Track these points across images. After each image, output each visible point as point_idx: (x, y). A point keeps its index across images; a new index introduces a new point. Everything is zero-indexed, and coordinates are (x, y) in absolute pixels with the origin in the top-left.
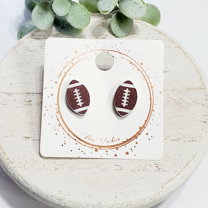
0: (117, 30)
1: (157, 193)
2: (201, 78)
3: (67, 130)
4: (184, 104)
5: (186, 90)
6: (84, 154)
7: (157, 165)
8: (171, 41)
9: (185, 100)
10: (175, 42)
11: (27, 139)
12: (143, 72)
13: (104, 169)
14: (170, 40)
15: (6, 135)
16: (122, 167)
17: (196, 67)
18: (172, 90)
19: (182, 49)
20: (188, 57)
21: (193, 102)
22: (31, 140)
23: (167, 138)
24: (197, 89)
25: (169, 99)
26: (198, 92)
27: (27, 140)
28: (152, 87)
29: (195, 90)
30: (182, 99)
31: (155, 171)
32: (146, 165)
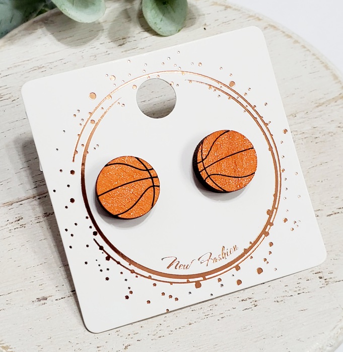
0: (158, 20)
1: (340, 331)
2: (336, 77)
4: (324, 137)
5: (317, 107)
7: (320, 275)
8: (252, 18)
9: (322, 128)
10: (260, 18)
11: (42, 302)
13: (221, 316)
14: (250, 16)
16: (254, 299)
17: (318, 59)
18: (292, 115)
19: (279, 29)
20: (296, 42)
21: (339, 127)
22: (52, 301)
23: (318, 213)
24: (335, 100)
26: (341, 106)
27: (43, 304)
29: (333, 104)
30: (316, 128)
31: (321, 288)
32: (300, 281)
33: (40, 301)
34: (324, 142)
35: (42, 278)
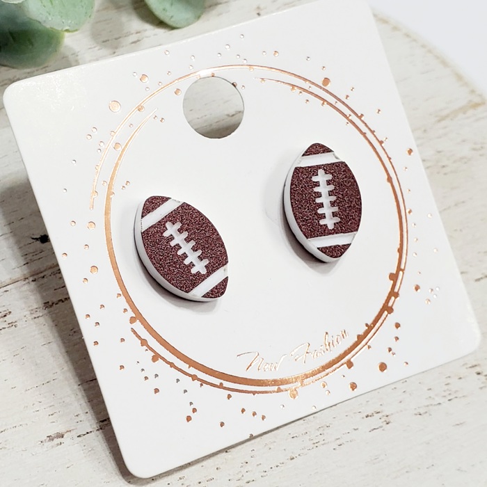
2: (459, 78)
3: (184, 367)
6: (263, 418)
7: (478, 369)
11: (57, 441)
12: (339, 105)
13: (339, 442)
16: (385, 414)
24: (463, 110)
26: (472, 119)
27: (58, 445)
28: (381, 142)
31: (481, 388)
32: (449, 381)
33: (53, 440)
35: (52, 404)
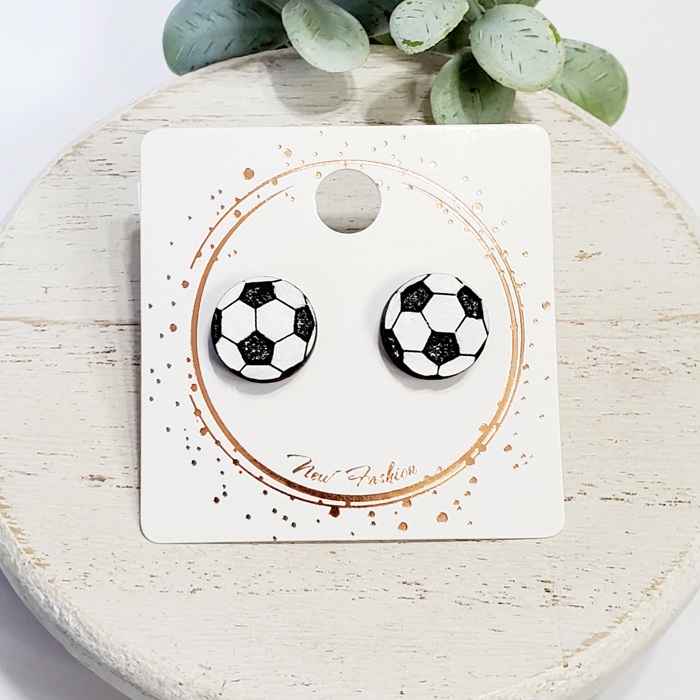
1: (545, 684)
4: (651, 372)
5: (661, 320)
8: (610, 147)
9: (655, 357)
10: (624, 150)
14: (607, 143)
15: (24, 469)
17: (697, 243)
18: (611, 321)
19: (649, 177)
20: (670, 205)
21: (684, 364)
22: (111, 486)
23: (588, 489)
25: (597, 353)
29: (691, 323)
30: (644, 355)
34: (648, 380)
